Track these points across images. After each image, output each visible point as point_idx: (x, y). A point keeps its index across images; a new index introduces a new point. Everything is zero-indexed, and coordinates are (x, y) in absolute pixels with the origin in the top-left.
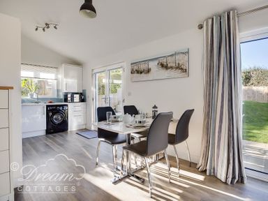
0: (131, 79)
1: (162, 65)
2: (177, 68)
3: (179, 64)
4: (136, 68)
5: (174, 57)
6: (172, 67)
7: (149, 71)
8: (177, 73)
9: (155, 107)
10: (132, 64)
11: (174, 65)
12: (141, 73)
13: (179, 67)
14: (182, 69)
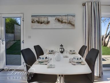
0: (32, 27)
1: (59, 21)
2: (68, 23)
3: (70, 21)
4: (36, 19)
5: (67, 17)
6: (65, 23)
7: (48, 22)
8: (69, 26)
9: (62, 46)
10: (32, 16)
11: (67, 21)
12: (41, 23)
13: (70, 23)
14: (72, 24)
